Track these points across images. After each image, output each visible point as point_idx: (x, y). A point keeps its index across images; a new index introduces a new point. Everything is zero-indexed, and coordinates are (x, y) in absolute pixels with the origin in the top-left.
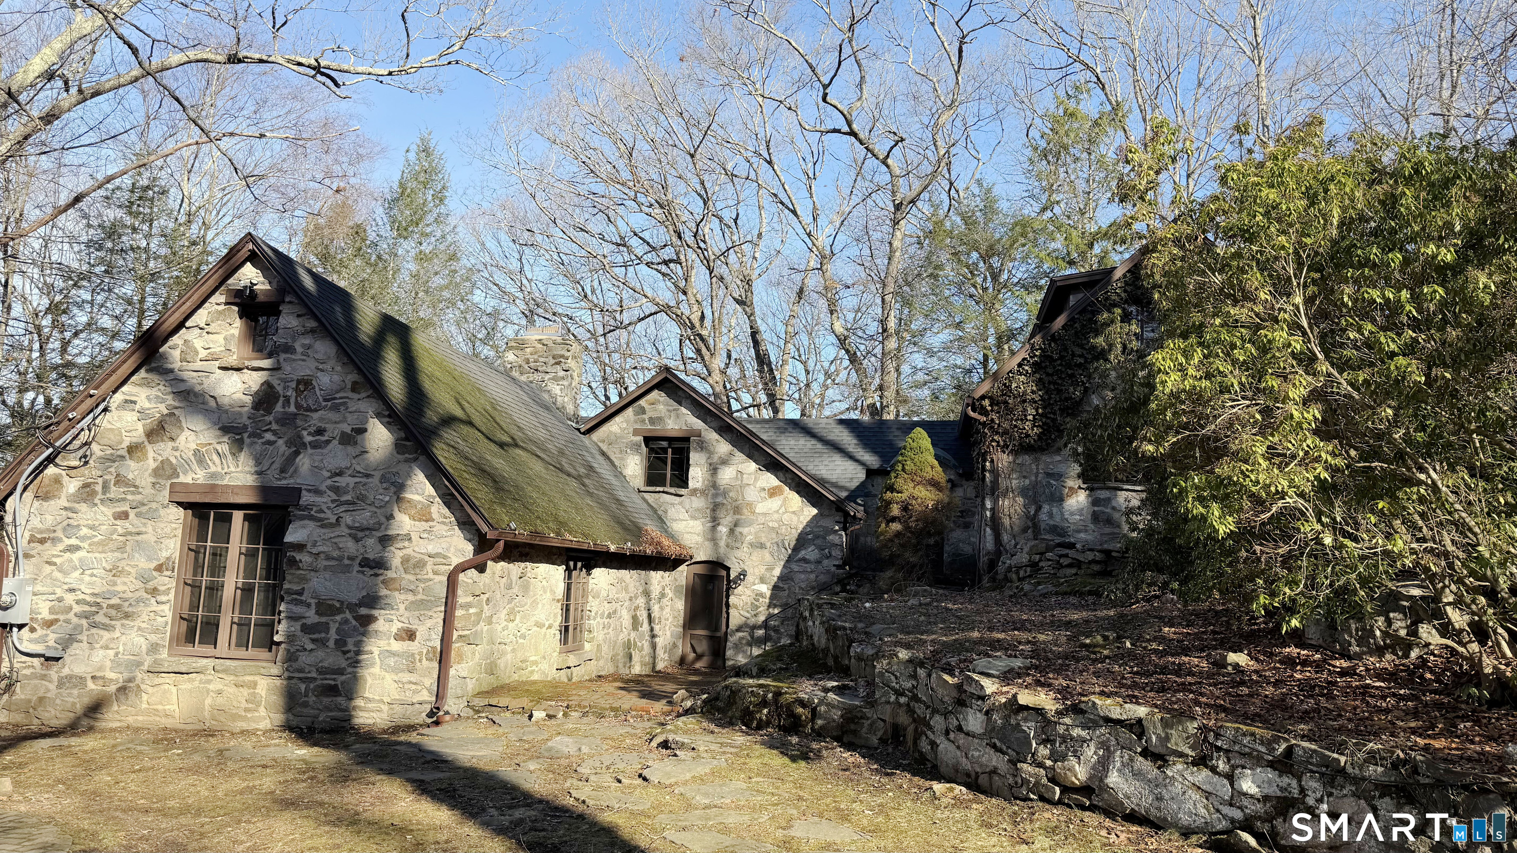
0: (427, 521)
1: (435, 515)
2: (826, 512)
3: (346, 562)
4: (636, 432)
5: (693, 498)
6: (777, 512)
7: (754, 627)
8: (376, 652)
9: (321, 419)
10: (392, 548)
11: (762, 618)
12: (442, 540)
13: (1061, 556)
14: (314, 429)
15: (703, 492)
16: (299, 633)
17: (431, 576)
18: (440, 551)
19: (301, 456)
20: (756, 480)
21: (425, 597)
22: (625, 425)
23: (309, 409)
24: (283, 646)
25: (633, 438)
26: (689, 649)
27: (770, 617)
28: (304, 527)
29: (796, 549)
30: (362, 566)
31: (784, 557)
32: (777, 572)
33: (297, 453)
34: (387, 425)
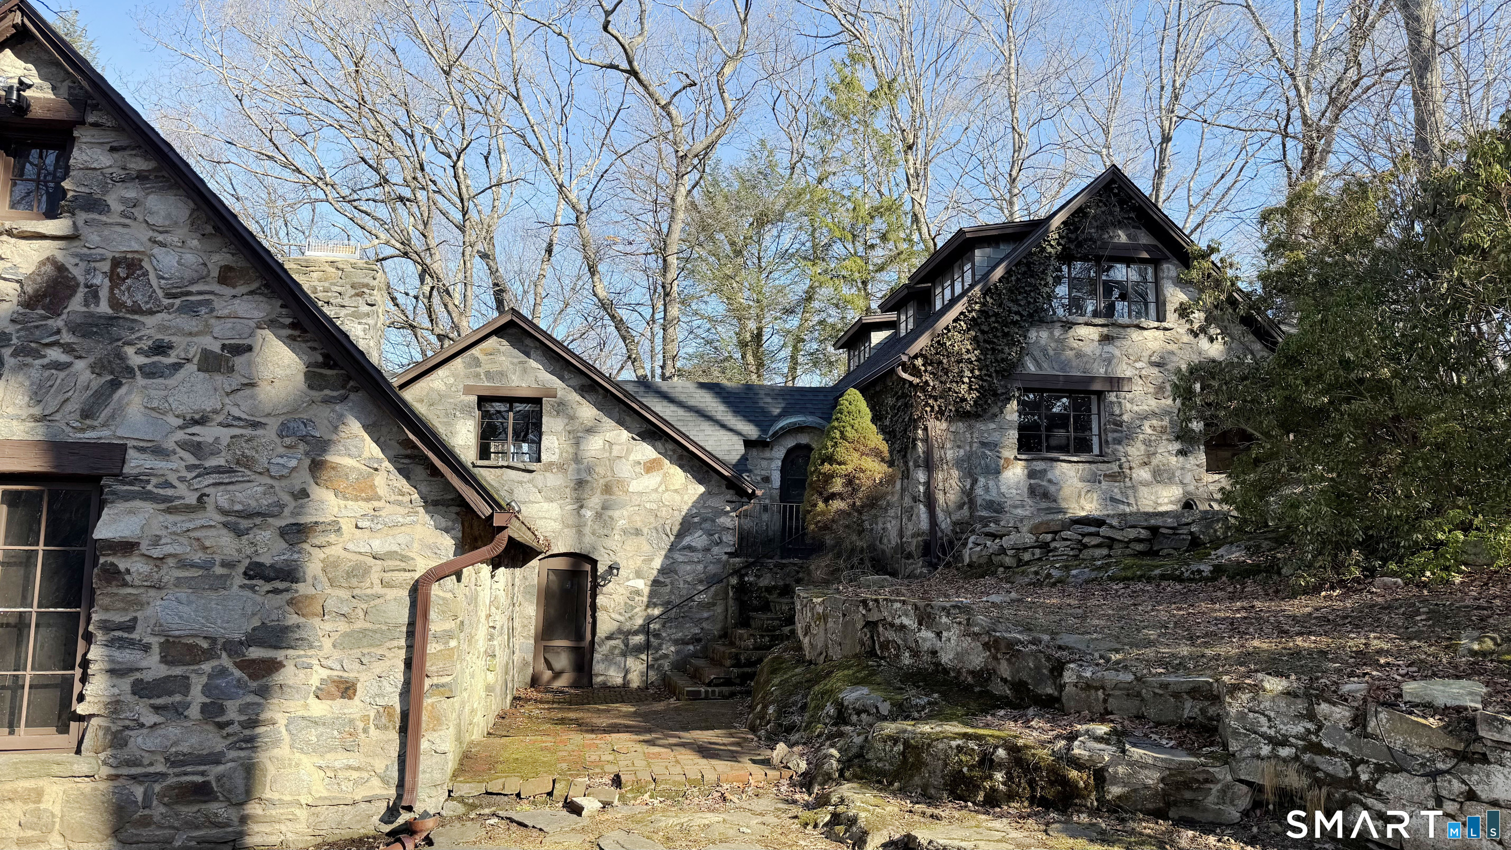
0: (368, 500)
1: (382, 491)
2: (715, 490)
3: (219, 570)
4: (468, 390)
5: (548, 474)
6: (656, 490)
7: (629, 633)
8: (281, 719)
9: (162, 328)
10: (306, 546)
11: (639, 621)
12: (396, 530)
13: (1084, 535)
14: (145, 344)
15: (561, 467)
16: (129, 698)
17: (378, 589)
18: (395, 548)
19: (122, 391)
20: (629, 451)
21: (368, 625)
22: (452, 380)
23: (136, 310)
24: (94, 721)
25: (463, 397)
26: (542, 665)
27: (650, 620)
28: (131, 512)
29: (680, 535)
30: (251, 578)
31: (666, 543)
32: (657, 563)
33: (115, 384)
34: (290, 341)
